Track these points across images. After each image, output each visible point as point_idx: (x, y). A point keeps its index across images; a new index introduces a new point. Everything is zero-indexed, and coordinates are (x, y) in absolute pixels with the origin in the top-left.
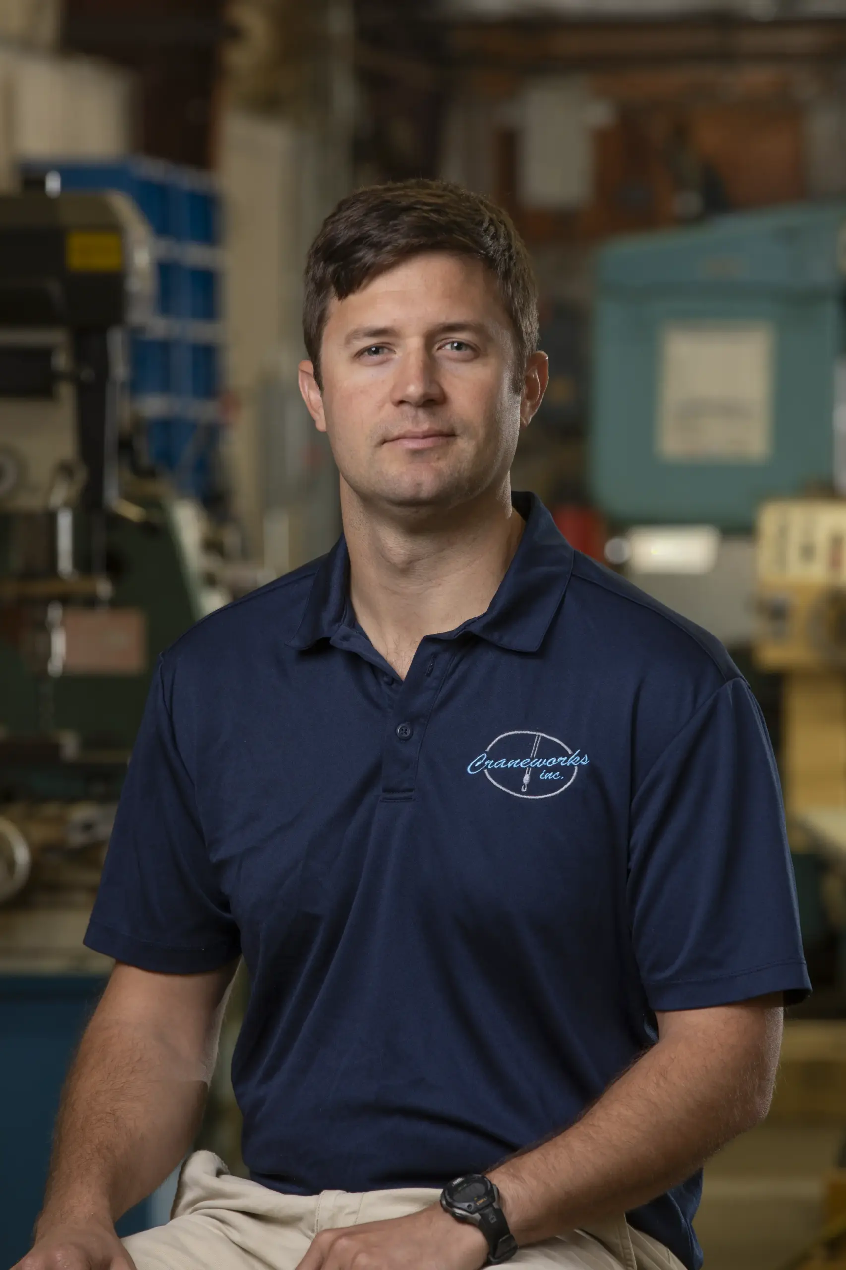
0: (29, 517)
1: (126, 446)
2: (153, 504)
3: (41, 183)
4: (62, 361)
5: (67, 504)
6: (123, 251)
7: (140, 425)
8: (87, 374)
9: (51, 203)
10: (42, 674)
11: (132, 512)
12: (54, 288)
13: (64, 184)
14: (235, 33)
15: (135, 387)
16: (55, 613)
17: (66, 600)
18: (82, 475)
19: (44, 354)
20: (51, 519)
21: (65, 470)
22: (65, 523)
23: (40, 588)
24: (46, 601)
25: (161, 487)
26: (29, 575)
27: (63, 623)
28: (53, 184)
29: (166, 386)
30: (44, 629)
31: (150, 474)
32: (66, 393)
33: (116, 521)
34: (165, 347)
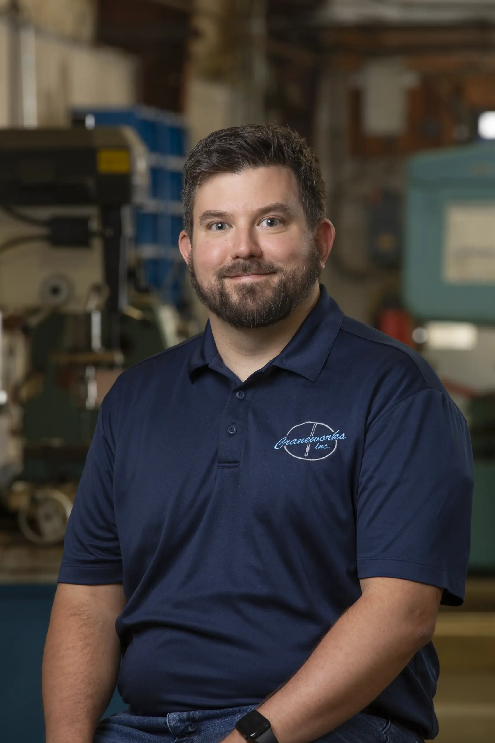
0: (75, 317)
1: (132, 275)
2: (147, 309)
3: (83, 122)
4: (95, 225)
5: (98, 308)
6: (131, 162)
7: (141, 262)
8: (109, 232)
9: (89, 133)
10: (82, 408)
11: (135, 314)
12: (90, 183)
13: (97, 122)
14: (196, 34)
15: (138, 240)
16: (90, 372)
17: (97, 365)
18: (106, 292)
19: (84, 221)
20: (88, 317)
21: (97, 289)
22: (96, 320)
23: (82, 358)
24: (84, 366)
25: (152, 299)
26: (75, 350)
27: (96, 378)
28: (90, 122)
29: (155, 239)
30: (84, 381)
31: (145, 291)
32: (97, 244)
33: (125, 319)
34: (155, 217)
